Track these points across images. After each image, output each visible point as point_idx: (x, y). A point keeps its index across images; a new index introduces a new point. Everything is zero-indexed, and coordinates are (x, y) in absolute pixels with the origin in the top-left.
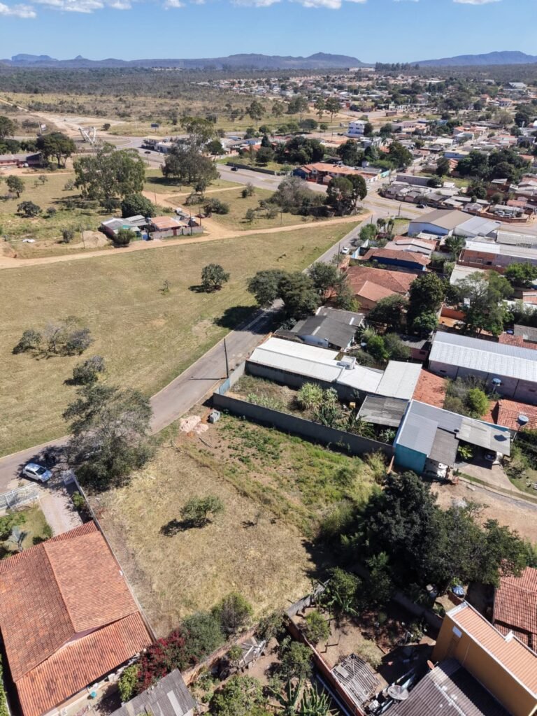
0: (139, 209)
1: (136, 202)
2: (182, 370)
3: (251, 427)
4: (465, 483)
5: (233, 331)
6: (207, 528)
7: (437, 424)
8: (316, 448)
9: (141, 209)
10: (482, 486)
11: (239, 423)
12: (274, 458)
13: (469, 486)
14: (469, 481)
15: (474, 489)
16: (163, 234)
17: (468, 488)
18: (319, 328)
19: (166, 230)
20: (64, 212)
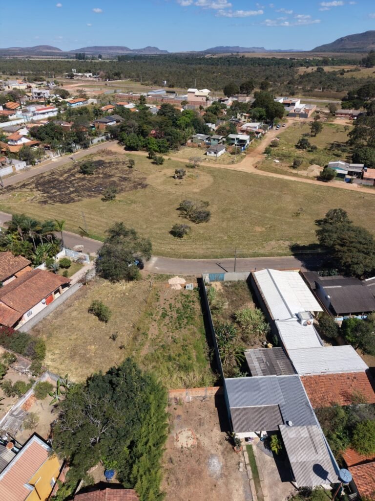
0: (364, 159)
1: (365, 154)
2: (222, 258)
3: (197, 307)
4: (243, 459)
5: (292, 257)
6: (101, 323)
7: (282, 402)
8: (203, 344)
9: (365, 160)
10: (251, 477)
11: (195, 299)
12: (176, 327)
13: (241, 465)
14: (247, 461)
15: (241, 470)
16: (364, 182)
17: (239, 464)
18: (340, 287)
19: (368, 179)
20: (327, 151)
